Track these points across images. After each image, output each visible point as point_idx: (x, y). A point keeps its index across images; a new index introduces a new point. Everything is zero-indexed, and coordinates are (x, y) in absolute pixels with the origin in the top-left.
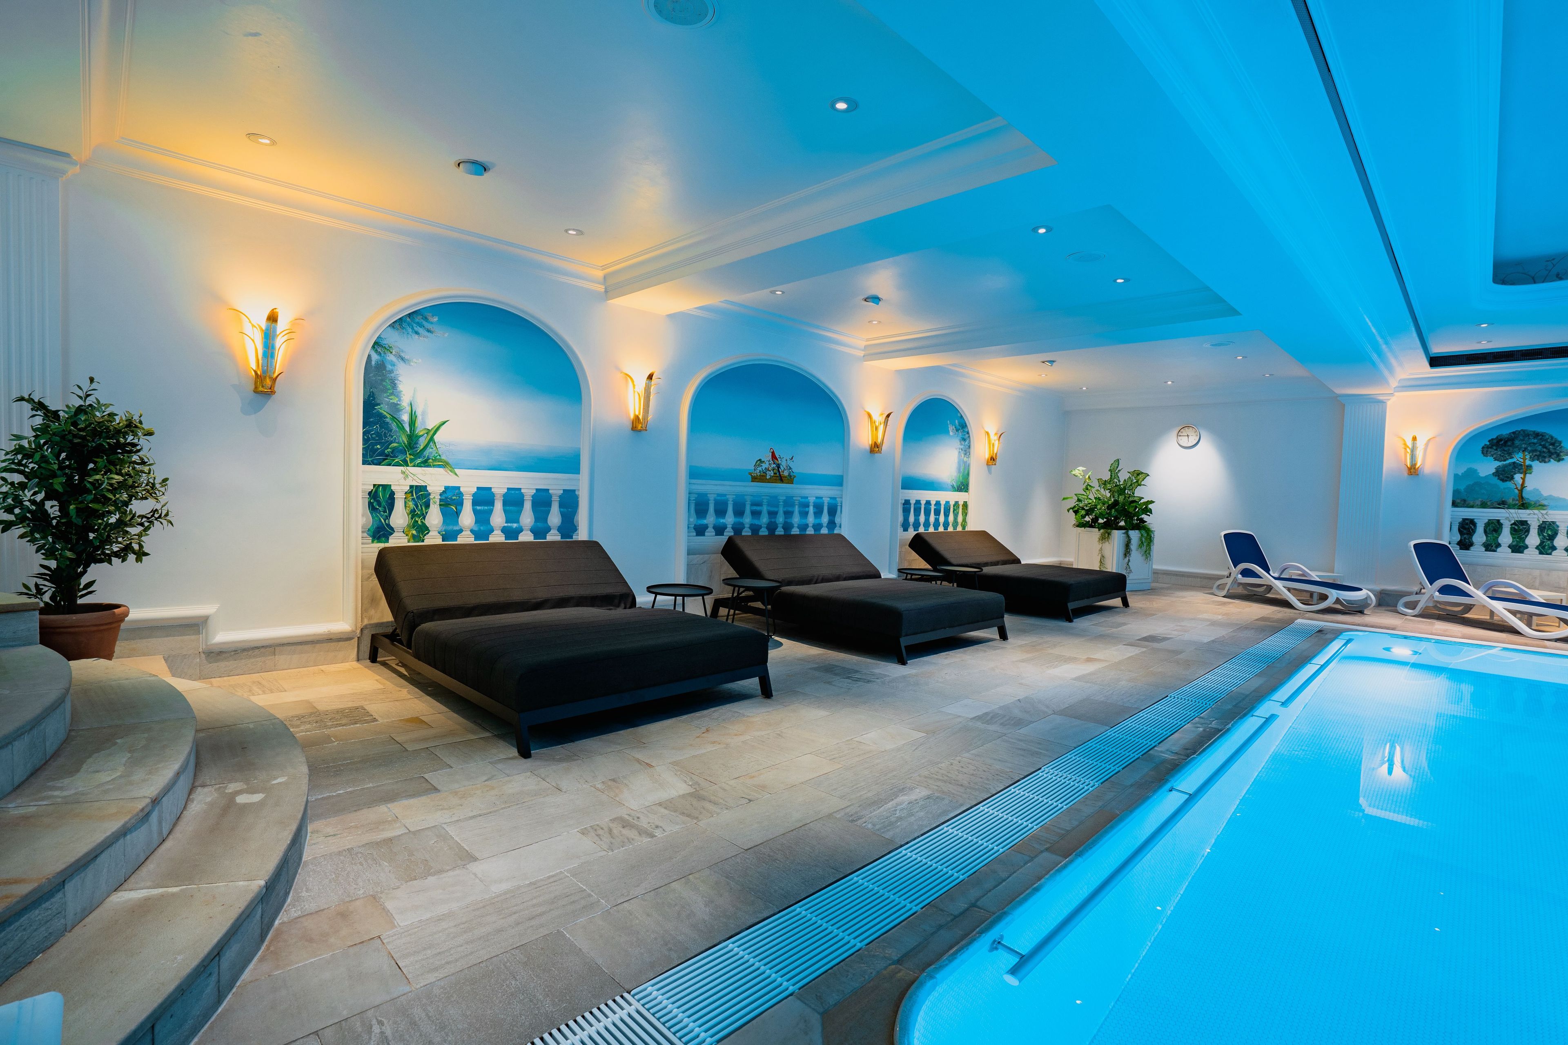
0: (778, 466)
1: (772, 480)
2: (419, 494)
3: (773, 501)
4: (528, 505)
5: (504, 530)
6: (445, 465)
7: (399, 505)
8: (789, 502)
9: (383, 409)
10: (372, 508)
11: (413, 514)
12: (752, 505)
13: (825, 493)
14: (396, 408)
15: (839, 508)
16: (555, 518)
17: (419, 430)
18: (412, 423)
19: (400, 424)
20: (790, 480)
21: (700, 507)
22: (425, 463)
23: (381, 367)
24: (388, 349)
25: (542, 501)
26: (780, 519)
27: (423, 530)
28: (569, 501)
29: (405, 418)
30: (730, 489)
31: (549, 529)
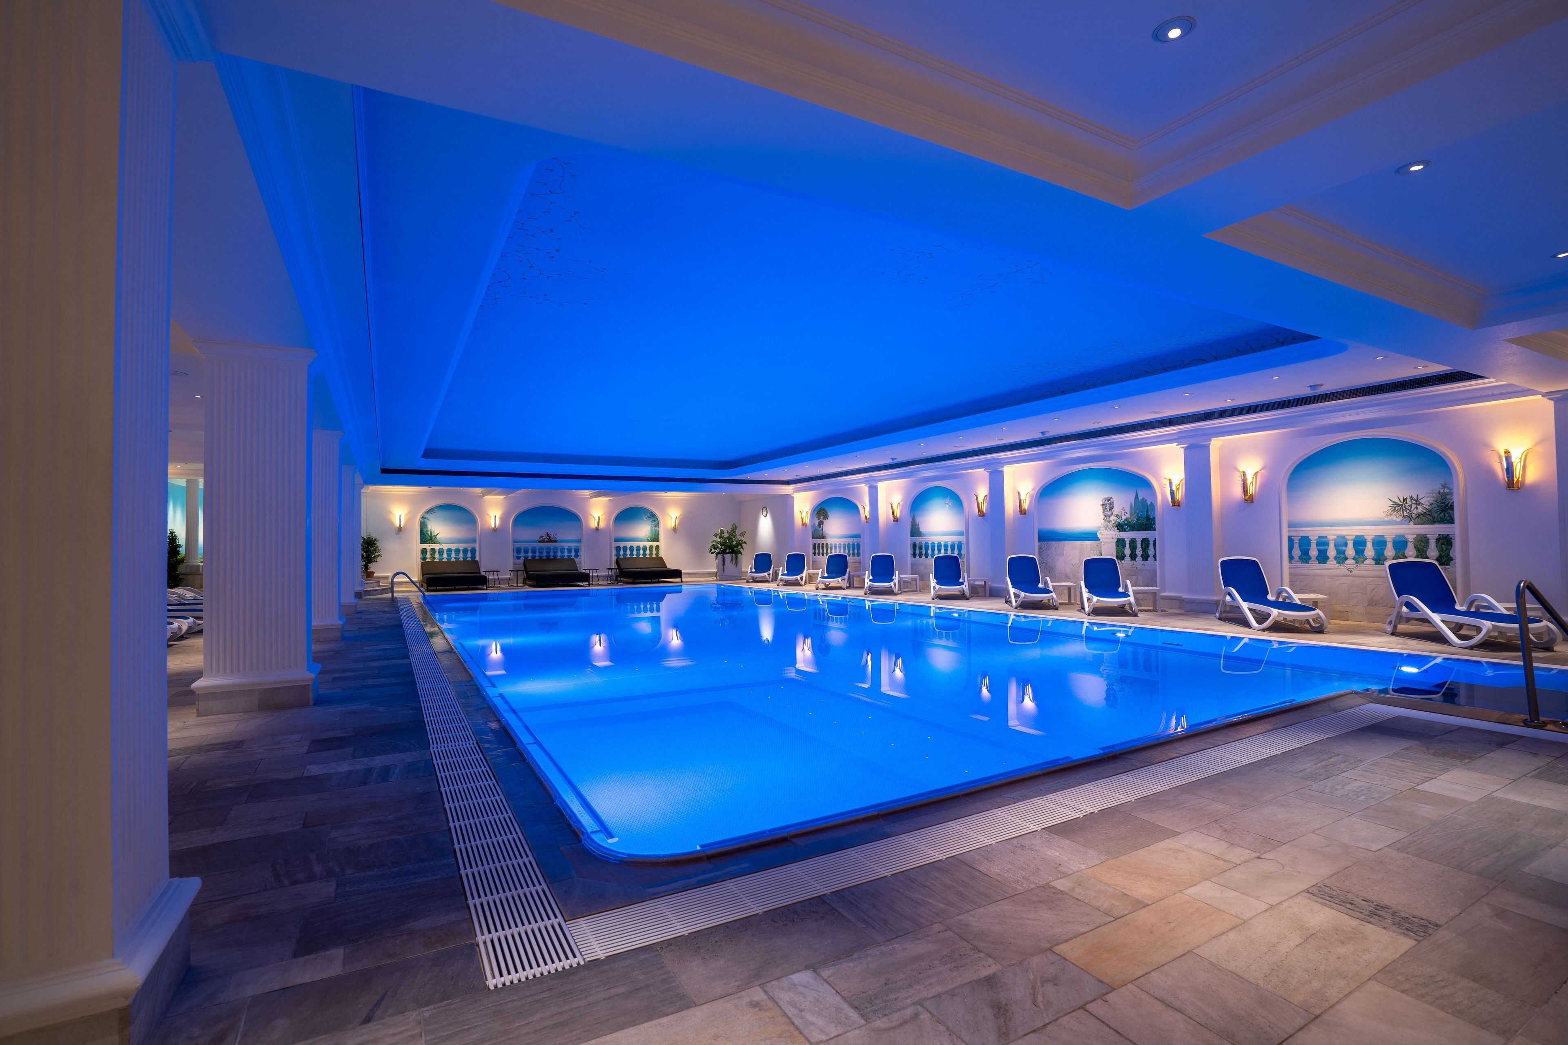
0: (550, 537)
1: (547, 542)
2: (433, 550)
3: (548, 549)
4: (461, 552)
5: (455, 558)
6: (439, 543)
7: (428, 553)
8: (555, 549)
9: (424, 531)
10: (422, 554)
11: (431, 555)
12: (539, 549)
13: (573, 545)
14: (428, 531)
15: (580, 550)
16: (469, 555)
17: (433, 535)
18: (431, 534)
19: (428, 534)
20: (555, 541)
21: (518, 551)
22: (434, 543)
23: (424, 522)
24: (425, 518)
25: (465, 551)
26: (552, 554)
27: (434, 558)
28: (473, 551)
29: (429, 533)
30: (530, 546)
31: (467, 558)
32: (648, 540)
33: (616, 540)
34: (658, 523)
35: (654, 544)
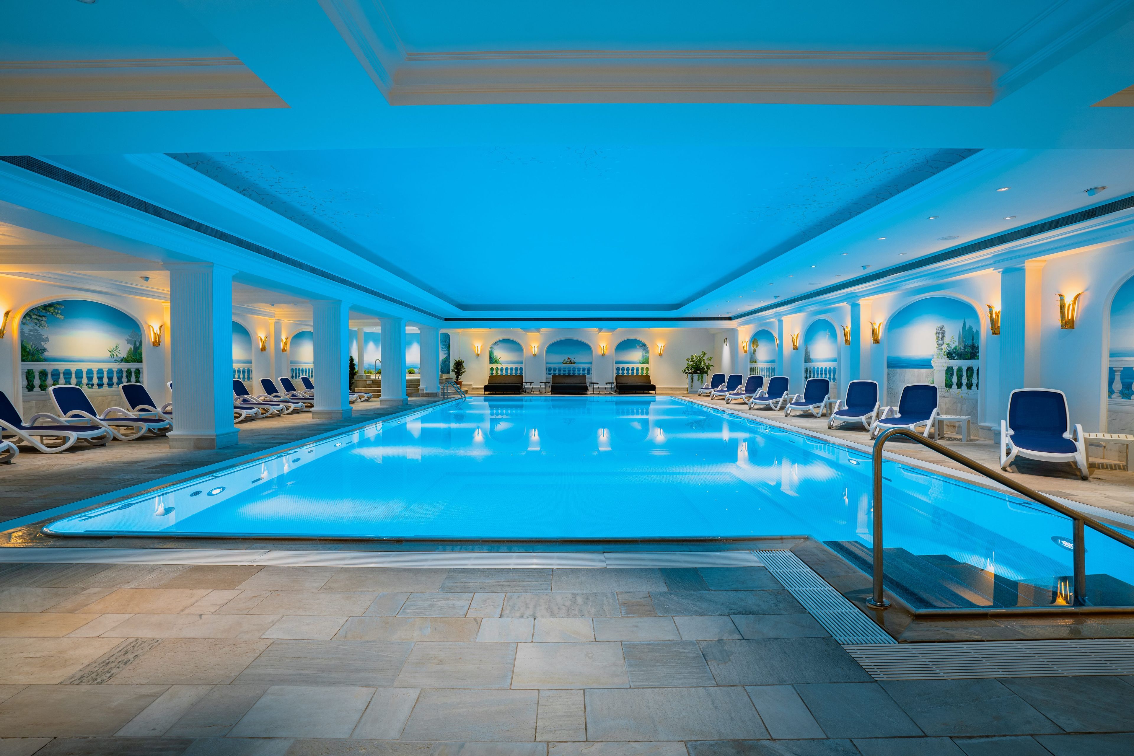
0: (570, 361)
1: (568, 364)
2: (497, 368)
3: (569, 368)
4: (514, 370)
5: (510, 374)
6: (501, 364)
7: (494, 370)
8: (574, 368)
9: (492, 356)
10: (491, 370)
11: (496, 371)
12: (563, 369)
13: (586, 366)
14: (494, 356)
15: (591, 369)
16: (519, 372)
17: (497, 358)
18: (496, 358)
19: (494, 358)
20: (574, 363)
21: (549, 369)
22: (498, 364)
23: (492, 350)
24: (492, 348)
25: (516, 369)
26: (572, 372)
27: (498, 373)
28: (521, 369)
29: (495, 357)
30: (557, 366)
31: (518, 374)
32: (640, 363)
33: (617, 363)
34: (648, 351)
35: (645, 366)
